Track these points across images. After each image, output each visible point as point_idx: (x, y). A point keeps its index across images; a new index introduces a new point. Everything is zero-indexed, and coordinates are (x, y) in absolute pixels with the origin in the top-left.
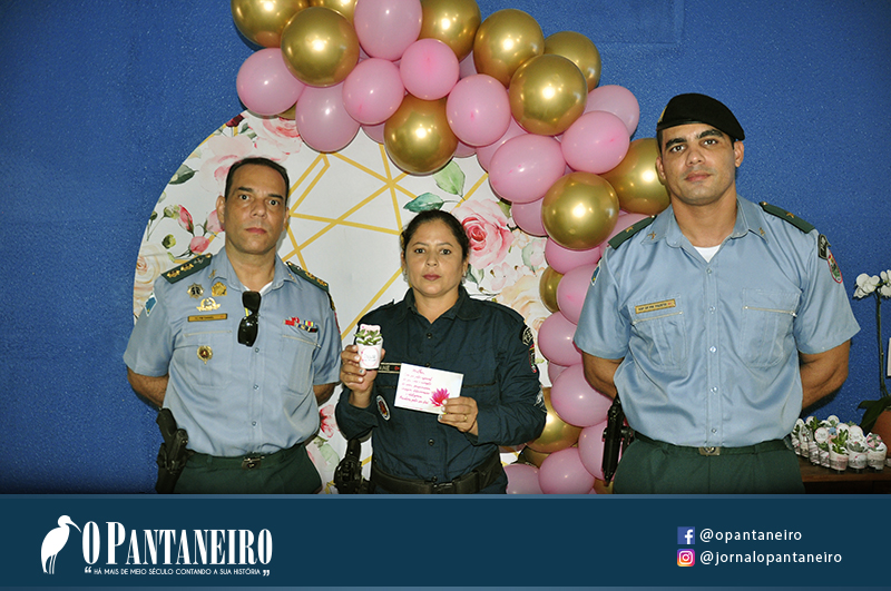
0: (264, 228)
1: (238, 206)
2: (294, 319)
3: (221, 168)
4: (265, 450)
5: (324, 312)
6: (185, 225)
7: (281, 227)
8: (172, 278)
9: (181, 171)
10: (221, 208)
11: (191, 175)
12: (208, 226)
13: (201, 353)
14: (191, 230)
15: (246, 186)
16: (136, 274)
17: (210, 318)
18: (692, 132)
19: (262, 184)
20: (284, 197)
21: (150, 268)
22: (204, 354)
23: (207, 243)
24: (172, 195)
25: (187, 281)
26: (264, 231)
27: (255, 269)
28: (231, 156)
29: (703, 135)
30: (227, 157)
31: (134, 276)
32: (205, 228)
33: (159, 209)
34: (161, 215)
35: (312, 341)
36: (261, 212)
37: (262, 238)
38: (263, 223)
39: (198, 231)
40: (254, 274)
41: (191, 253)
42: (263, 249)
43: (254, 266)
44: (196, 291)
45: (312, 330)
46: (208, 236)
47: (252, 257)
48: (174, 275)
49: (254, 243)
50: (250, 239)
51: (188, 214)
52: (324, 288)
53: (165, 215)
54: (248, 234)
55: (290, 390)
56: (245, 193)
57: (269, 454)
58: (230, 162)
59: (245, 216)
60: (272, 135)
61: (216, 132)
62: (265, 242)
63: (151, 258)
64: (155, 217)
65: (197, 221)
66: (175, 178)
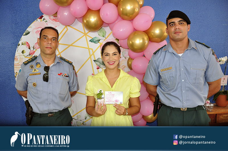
0: (51, 47)
1: (43, 41)
2: (61, 73)
3: (37, 31)
4: (54, 111)
5: (71, 71)
6: (28, 47)
7: (56, 47)
8: (26, 64)
9: (26, 32)
10: (39, 41)
11: (29, 33)
12: (34, 47)
13: (34, 84)
14: (29, 48)
15: (46, 35)
16: (15, 61)
17: (36, 74)
18: (177, 20)
19: (50, 35)
20: (57, 38)
21: (19, 59)
22: (34, 85)
23: (34, 52)
24: (24, 39)
25: (30, 64)
26: (51, 48)
27: (49, 59)
28: (40, 27)
29: (180, 21)
30: (39, 28)
31: (14, 61)
32: (33, 48)
33: (20, 43)
34: (21, 44)
35: (67, 79)
36: (50, 42)
37: (51, 50)
38: (50, 46)
39: (32, 49)
40: (49, 61)
41: (30, 55)
42: (51, 53)
43: (49, 58)
44: (32, 67)
45: (66, 76)
46: (34, 50)
47: (48, 56)
48: (26, 62)
49: (48, 51)
50: (47, 50)
51: (29, 44)
52: (71, 64)
53: (22, 44)
54: (46, 49)
55: (60, 94)
56: (45, 37)
57: (56, 112)
58: (40, 29)
59: (45, 44)
60: (52, 21)
61: (36, 20)
62: (52, 51)
63: (19, 57)
64: (19, 45)
65: (31, 46)
66: (24, 34)
